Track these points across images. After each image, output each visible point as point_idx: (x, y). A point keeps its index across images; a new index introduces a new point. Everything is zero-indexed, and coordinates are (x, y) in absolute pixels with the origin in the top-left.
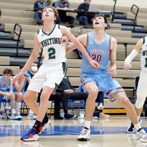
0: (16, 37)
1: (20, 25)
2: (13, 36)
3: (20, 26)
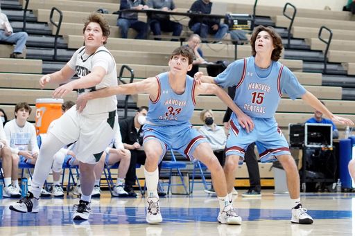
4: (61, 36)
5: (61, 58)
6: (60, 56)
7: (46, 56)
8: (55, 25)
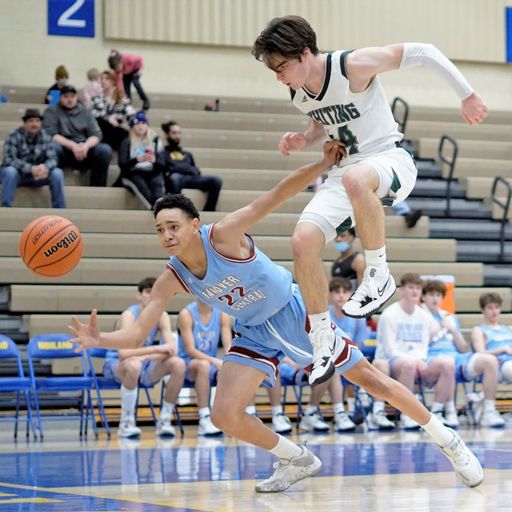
0: (498, 213)
1: (508, 180)
2: (489, 209)
3: (507, 184)
4: (456, 180)
5: (457, 214)
6: (455, 211)
7: (435, 210)
8: (447, 163)
